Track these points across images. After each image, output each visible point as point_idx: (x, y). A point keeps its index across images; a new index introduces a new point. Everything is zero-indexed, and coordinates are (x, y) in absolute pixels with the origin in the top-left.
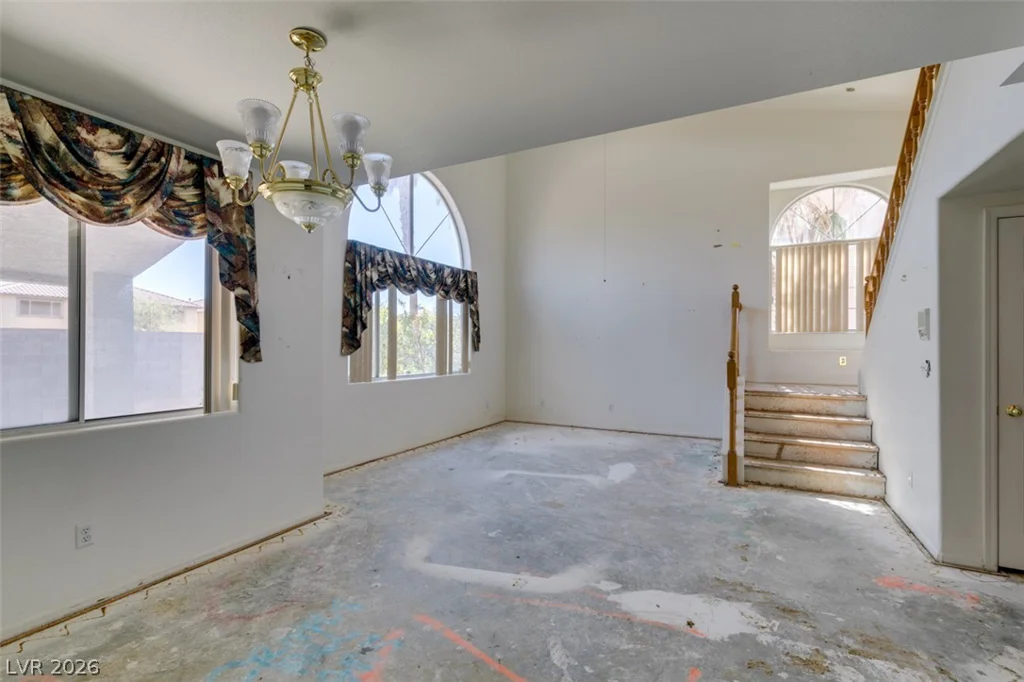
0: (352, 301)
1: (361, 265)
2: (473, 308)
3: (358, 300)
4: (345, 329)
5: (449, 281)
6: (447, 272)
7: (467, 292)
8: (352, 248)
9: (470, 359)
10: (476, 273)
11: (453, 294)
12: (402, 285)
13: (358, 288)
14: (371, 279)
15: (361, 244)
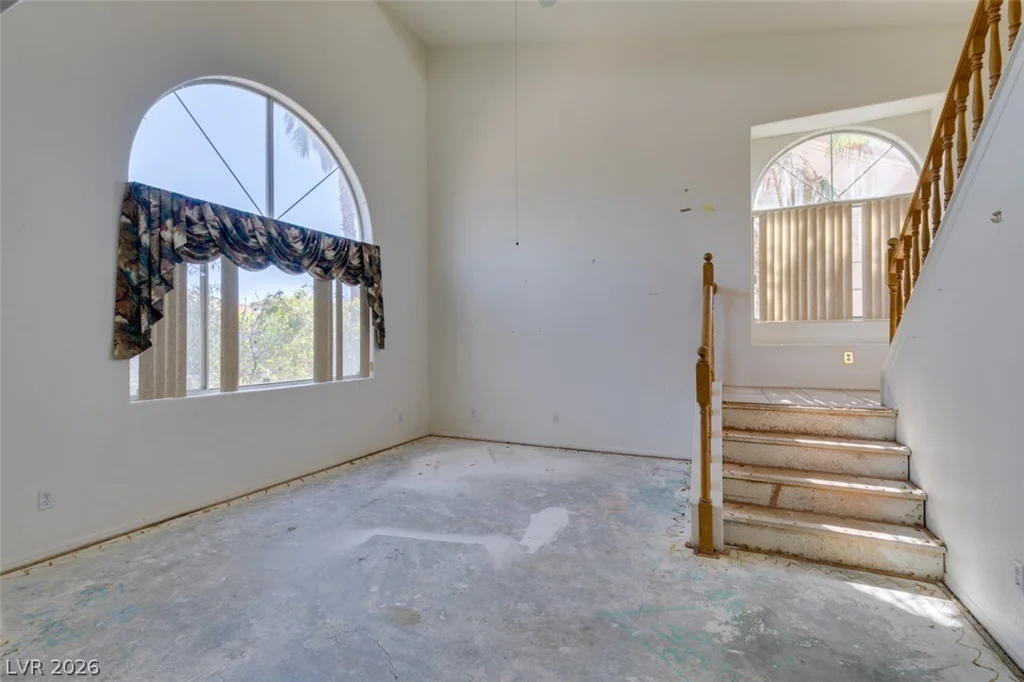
0: (133, 275)
1: (150, 222)
2: (373, 293)
3: (144, 272)
4: (119, 319)
5: (330, 255)
6: (325, 243)
7: (363, 272)
8: (135, 197)
9: (371, 360)
10: (378, 247)
11: (338, 273)
12: (241, 256)
13: (143, 256)
14: (173, 244)
15: (149, 188)
